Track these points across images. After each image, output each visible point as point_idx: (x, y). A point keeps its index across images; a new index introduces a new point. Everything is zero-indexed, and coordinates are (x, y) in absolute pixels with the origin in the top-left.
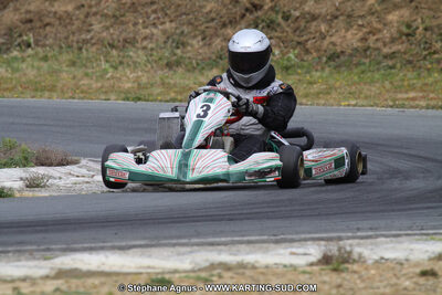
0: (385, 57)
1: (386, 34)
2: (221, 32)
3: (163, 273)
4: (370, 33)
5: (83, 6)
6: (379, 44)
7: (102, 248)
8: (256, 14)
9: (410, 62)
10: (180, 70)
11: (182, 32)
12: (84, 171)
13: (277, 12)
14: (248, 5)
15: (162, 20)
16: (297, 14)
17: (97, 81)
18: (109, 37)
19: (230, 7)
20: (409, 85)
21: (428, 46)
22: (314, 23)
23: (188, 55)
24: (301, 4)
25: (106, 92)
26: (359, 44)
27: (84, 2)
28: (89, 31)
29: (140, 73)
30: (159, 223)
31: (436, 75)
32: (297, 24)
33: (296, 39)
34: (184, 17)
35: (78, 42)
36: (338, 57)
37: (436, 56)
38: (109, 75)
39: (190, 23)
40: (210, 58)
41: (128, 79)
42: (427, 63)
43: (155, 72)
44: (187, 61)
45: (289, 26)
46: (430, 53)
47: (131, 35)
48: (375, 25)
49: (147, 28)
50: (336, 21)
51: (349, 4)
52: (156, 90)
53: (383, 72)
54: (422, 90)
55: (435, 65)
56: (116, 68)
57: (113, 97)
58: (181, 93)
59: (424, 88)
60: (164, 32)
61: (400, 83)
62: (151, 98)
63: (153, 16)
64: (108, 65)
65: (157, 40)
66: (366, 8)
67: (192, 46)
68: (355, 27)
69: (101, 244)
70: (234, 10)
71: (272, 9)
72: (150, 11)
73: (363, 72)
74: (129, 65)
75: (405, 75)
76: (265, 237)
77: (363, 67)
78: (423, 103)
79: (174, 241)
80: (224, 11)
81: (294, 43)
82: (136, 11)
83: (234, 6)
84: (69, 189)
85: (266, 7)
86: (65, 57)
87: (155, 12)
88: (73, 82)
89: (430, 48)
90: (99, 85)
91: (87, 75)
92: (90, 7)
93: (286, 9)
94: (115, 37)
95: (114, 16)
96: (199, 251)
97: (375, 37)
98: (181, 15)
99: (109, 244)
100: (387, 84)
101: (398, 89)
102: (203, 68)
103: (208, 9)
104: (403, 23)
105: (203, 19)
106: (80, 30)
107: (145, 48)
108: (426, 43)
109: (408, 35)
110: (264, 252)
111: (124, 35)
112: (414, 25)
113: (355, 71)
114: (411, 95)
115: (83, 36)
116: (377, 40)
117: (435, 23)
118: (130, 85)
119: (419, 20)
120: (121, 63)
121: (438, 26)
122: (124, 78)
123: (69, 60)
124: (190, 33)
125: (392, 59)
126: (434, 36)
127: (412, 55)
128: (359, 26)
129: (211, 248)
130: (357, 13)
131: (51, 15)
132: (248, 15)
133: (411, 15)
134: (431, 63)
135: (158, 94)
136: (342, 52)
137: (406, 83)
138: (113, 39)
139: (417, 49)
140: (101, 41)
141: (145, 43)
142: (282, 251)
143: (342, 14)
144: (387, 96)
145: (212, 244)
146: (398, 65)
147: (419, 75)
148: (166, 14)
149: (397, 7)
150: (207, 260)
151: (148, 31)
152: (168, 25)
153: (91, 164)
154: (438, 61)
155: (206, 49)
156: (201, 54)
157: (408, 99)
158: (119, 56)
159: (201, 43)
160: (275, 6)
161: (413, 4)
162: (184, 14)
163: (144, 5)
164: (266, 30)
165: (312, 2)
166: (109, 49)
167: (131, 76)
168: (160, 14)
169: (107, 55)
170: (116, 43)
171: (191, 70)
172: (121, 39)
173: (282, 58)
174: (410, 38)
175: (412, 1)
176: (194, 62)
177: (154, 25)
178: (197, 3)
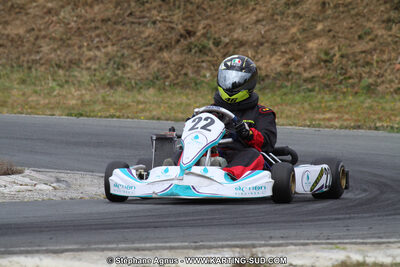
0: (305, 81)
1: (306, 60)
2: (157, 55)
4: (291, 59)
5: (33, 29)
6: (301, 69)
7: (38, 252)
8: (189, 40)
9: (327, 86)
10: (120, 89)
11: (123, 55)
12: (27, 180)
13: (209, 39)
14: (183, 32)
15: (104, 44)
16: (227, 40)
17: (44, 98)
18: (56, 58)
19: (166, 33)
20: (326, 107)
21: (343, 72)
22: (242, 49)
23: (129, 75)
24: (231, 31)
25: (52, 108)
26: (282, 69)
27: (34, 26)
28: (38, 52)
29: (84, 92)
30: (91, 229)
31: (350, 98)
32: (226, 50)
34: (125, 41)
35: (28, 62)
36: (263, 80)
37: (351, 81)
38: (55, 93)
39: (130, 47)
40: (147, 79)
41: (73, 96)
42: (342, 86)
43: (98, 90)
44: (126, 81)
45: (219, 51)
46: (345, 78)
47: (77, 57)
48: (297, 52)
49: (90, 50)
50: (261, 48)
51: (274, 32)
52: (98, 107)
53: (302, 94)
54: (339, 112)
55: (350, 89)
56: (61, 86)
57: (57, 112)
58: (120, 110)
59: (340, 110)
61: (318, 105)
62: (92, 114)
63: (97, 39)
64: (54, 84)
65: (100, 62)
66: (289, 36)
67: (132, 67)
68: (279, 53)
69: (37, 248)
70: (170, 36)
71: (204, 35)
72: (93, 35)
73: (285, 94)
74: (74, 84)
75: (323, 98)
76: (186, 244)
77: (284, 90)
78: (337, 124)
79: (103, 246)
82: (81, 35)
83: (170, 32)
84: (12, 196)
85: (198, 34)
86: (16, 76)
88: (23, 98)
89: (345, 74)
90: (47, 101)
91: (36, 92)
92: (40, 30)
93: (217, 36)
94: (61, 58)
95: (61, 39)
97: (296, 63)
98: (122, 40)
99: (44, 248)
100: (306, 105)
101: (315, 110)
102: (141, 88)
103: (147, 34)
104: (321, 50)
105: (142, 44)
106: (30, 52)
107: (88, 69)
108: (342, 69)
109: (326, 61)
111: (70, 56)
112: (332, 52)
113: (278, 93)
114: (328, 115)
115: (33, 57)
116: (298, 65)
117: (350, 51)
118: (74, 102)
119: (336, 48)
120: (67, 82)
121: (354, 54)
122: (69, 96)
123: (21, 78)
124: (129, 55)
125: (311, 82)
126: (350, 63)
128: (283, 52)
129: (136, 253)
130: (280, 41)
131: (4, 37)
132: (182, 40)
133: (329, 43)
134: (347, 87)
135: (100, 111)
136: (267, 76)
137: (323, 105)
138: (60, 60)
139: (334, 75)
140: (48, 61)
141: (89, 64)
143: (267, 41)
144: (306, 116)
145: (138, 249)
146: (317, 89)
147: (335, 98)
148: (109, 39)
149: (316, 36)
151: (91, 53)
152: (110, 48)
153: (34, 174)
154: (353, 86)
155: (144, 71)
156: (139, 75)
157: (324, 119)
158: (65, 75)
159: (140, 65)
160: (207, 33)
161: (331, 34)
162: (125, 38)
163: (88, 30)
164: (197, 54)
165: (240, 30)
166: (56, 69)
167: (76, 94)
168: (103, 39)
169: (54, 74)
170: (62, 64)
171: (130, 89)
172: (67, 60)
173: (212, 80)
174: (328, 64)
175: (330, 31)
176: (133, 82)
177: (98, 48)
178: (137, 29)
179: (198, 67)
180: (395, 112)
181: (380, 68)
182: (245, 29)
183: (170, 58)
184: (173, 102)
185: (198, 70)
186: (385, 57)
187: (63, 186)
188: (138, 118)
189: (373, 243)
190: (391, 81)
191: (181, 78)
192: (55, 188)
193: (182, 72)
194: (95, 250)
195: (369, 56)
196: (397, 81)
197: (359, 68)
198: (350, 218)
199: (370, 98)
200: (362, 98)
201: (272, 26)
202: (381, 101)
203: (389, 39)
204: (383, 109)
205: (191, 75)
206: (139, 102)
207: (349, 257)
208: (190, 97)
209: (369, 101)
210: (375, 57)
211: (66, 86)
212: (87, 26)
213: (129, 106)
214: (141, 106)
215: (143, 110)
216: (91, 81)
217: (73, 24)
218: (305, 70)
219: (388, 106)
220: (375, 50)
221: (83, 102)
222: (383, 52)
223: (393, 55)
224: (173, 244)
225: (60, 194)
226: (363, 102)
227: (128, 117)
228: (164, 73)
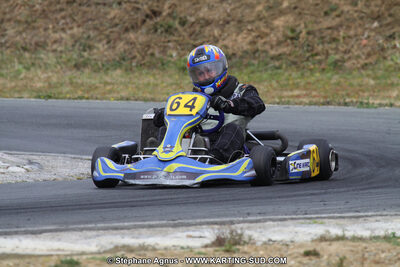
0: (272, 58)
1: (273, 38)
2: (123, 36)
3: (71, 255)
4: (259, 36)
6: (267, 47)
7: (16, 233)
8: (155, 20)
9: (294, 63)
10: (87, 71)
11: (89, 37)
13: (174, 18)
14: (149, 12)
15: (70, 25)
16: (193, 19)
17: (11, 81)
18: (22, 41)
19: (132, 13)
20: (294, 84)
21: (310, 48)
22: (208, 28)
23: (95, 57)
24: (197, 10)
25: (19, 92)
26: (249, 47)
28: (3, 36)
29: (50, 74)
30: (68, 210)
31: (318, 75)
32: (192, 29)
33: (192, 42)
34: (90, 23)
36: (230, 59)
37: (318, 58)
38: (22, 76)
39: (96, 28)
40: (114, 60)
41: (40, 79)
42: (309, 63)
43: (64, 72)
44: (93, 62)
45: (185, 30)
46: (312, 56)
47: (42, 39)
48: (263, 29)
49: (55, 32)
50: (227, 26)
51: (239, 10)
52: (66, 89)
53: (270, 72)
54: (306, 89)
55: (317, 66)
56: (28, 69)
57: (26, 95)
58: (88, 92)
60: (73, 36)
61: (286, 83)
62: (61, 96)
63: (63, 21)
64: (20, 67)
65: (66, 44)
66: (254, 14)
67: (98, 49)
68: (245, 31)
69: (16, 229)
70: (136, 16)
71: (169, 15)
72: (58, 17)
73: (253, 72)
74: (40, 67)
76: (164, 222)
77: (252, 68)
78: (306, 100)
79: (82, 226)
80: (127, 17)
81: (190, 46)
82: (46, 17)
83: (136, 13)
85: (164, 14)
87: (64, 18)
89: (312, 50)
90: (13, 84)
91: (2, 75)
92: (4, 13)
93: (182, 15)
94: (27, 41)
95: (26, 22)
96: (104, 235)
97: (263, 41)
98: (87, 21)
99: (23, 229)
100: (274, 83)
101: (283, 87)
102: (108, 69)
103: (112, 15)
104: (288, 27)
105: (108, 25)
107: (54, 51)
108: (308, 45)
109: (292, 39)
110: (164, 236)
111: (36, 39)
112: (298, 30)
113: (245, 71)
114: (296, 92)
116: (265, 43)
117: (316, 27)
118: (39, 85)
119: (303, 25)
120: (33, 64)
121: (320, 30)
124: (96, 37)
125: (278, 60)
126: (316, 39)
127: (296, 57)
128: (249, 30)
129: (115, 232)
130: (246, 19)
132: (148, 20)
133: (295, 20)
134: (314, 64)
135: (67, 93)
136: (234, 54)
137: (291, 82)
138: (26, 43)
139: (301, 52)
140: (14, 45)
141: (55, 47)
142: (179, 234)
143: (233, 20)
144: (274, 94)
145: (116, 229)
146: (284, 66)
147: (302, 75)
148: (74, 20)
149: (282, 13)
150: (111, 243)
151: (57, 36)
152: (75, 30)
153: (6, 156)
154: (320, 62)
155: (111, 52)
156: (106, 56)
157: (292, 96)
158: (31, 58)
159: (106, 46)
160: (173, 12)
161: (297, 11)
162: (91, 19)
163: (54, 12)
164: (164, 34)
165: (206, 9)
166: (22, 51)
167: (42, 77)
168: (68, 20)
169: (20, 58)
170: (28, 46)
171: (97, 70)
172: (33, 43)
173: (179, 60)
174: (295, 41)
175: (295, 8)
176: (100, 63)
177: (63, 30)
178: (103, 9)
179: (165, 47)
180: (363, 88)
181: (347, 44)
182: (211, 8)
183: (137, 38)
184: (141, 82)
185: (164, 50)
186: (352, 33)
187: (35, 167)
188: (106, 99)
189: (351, 217)
190: (358, 57)
191: (147, 59)
192: (28, 170)
193: (149, 52)
194: (74, 230)
195: (336, 33)
196: (363, 57)
197: (326, 45)
198: (325, 193)
199: (337, 73)
200: (329, 75)
201: (237, 4)
202: (349, 77)
203: (356, 15)
204: (351, 85)
205: (157, 55)
206: (106, 83)
207: (328, 231)
208: (157, 77)
209: (336, 77)
210: (342, 33)
211: (32, 69)
212: (53, 8)
213: (96, 88)
214: (108, 88)
215: (110, 92)
216: (58, 63)
217: (38, 6)
218: (272, 47)
219: (355, 82)
220: (341, 26)
221: (50, 84)
222: (349, 27)
223: (360, 30)
224: (152, 223)
225: (32, 176)
226: (330, 79)
227: (97, 99)
228: (130, 53)
